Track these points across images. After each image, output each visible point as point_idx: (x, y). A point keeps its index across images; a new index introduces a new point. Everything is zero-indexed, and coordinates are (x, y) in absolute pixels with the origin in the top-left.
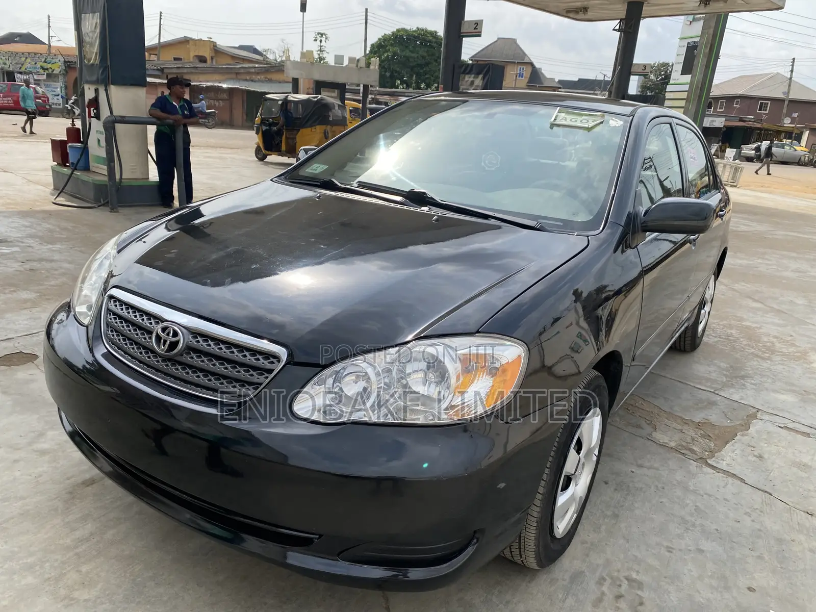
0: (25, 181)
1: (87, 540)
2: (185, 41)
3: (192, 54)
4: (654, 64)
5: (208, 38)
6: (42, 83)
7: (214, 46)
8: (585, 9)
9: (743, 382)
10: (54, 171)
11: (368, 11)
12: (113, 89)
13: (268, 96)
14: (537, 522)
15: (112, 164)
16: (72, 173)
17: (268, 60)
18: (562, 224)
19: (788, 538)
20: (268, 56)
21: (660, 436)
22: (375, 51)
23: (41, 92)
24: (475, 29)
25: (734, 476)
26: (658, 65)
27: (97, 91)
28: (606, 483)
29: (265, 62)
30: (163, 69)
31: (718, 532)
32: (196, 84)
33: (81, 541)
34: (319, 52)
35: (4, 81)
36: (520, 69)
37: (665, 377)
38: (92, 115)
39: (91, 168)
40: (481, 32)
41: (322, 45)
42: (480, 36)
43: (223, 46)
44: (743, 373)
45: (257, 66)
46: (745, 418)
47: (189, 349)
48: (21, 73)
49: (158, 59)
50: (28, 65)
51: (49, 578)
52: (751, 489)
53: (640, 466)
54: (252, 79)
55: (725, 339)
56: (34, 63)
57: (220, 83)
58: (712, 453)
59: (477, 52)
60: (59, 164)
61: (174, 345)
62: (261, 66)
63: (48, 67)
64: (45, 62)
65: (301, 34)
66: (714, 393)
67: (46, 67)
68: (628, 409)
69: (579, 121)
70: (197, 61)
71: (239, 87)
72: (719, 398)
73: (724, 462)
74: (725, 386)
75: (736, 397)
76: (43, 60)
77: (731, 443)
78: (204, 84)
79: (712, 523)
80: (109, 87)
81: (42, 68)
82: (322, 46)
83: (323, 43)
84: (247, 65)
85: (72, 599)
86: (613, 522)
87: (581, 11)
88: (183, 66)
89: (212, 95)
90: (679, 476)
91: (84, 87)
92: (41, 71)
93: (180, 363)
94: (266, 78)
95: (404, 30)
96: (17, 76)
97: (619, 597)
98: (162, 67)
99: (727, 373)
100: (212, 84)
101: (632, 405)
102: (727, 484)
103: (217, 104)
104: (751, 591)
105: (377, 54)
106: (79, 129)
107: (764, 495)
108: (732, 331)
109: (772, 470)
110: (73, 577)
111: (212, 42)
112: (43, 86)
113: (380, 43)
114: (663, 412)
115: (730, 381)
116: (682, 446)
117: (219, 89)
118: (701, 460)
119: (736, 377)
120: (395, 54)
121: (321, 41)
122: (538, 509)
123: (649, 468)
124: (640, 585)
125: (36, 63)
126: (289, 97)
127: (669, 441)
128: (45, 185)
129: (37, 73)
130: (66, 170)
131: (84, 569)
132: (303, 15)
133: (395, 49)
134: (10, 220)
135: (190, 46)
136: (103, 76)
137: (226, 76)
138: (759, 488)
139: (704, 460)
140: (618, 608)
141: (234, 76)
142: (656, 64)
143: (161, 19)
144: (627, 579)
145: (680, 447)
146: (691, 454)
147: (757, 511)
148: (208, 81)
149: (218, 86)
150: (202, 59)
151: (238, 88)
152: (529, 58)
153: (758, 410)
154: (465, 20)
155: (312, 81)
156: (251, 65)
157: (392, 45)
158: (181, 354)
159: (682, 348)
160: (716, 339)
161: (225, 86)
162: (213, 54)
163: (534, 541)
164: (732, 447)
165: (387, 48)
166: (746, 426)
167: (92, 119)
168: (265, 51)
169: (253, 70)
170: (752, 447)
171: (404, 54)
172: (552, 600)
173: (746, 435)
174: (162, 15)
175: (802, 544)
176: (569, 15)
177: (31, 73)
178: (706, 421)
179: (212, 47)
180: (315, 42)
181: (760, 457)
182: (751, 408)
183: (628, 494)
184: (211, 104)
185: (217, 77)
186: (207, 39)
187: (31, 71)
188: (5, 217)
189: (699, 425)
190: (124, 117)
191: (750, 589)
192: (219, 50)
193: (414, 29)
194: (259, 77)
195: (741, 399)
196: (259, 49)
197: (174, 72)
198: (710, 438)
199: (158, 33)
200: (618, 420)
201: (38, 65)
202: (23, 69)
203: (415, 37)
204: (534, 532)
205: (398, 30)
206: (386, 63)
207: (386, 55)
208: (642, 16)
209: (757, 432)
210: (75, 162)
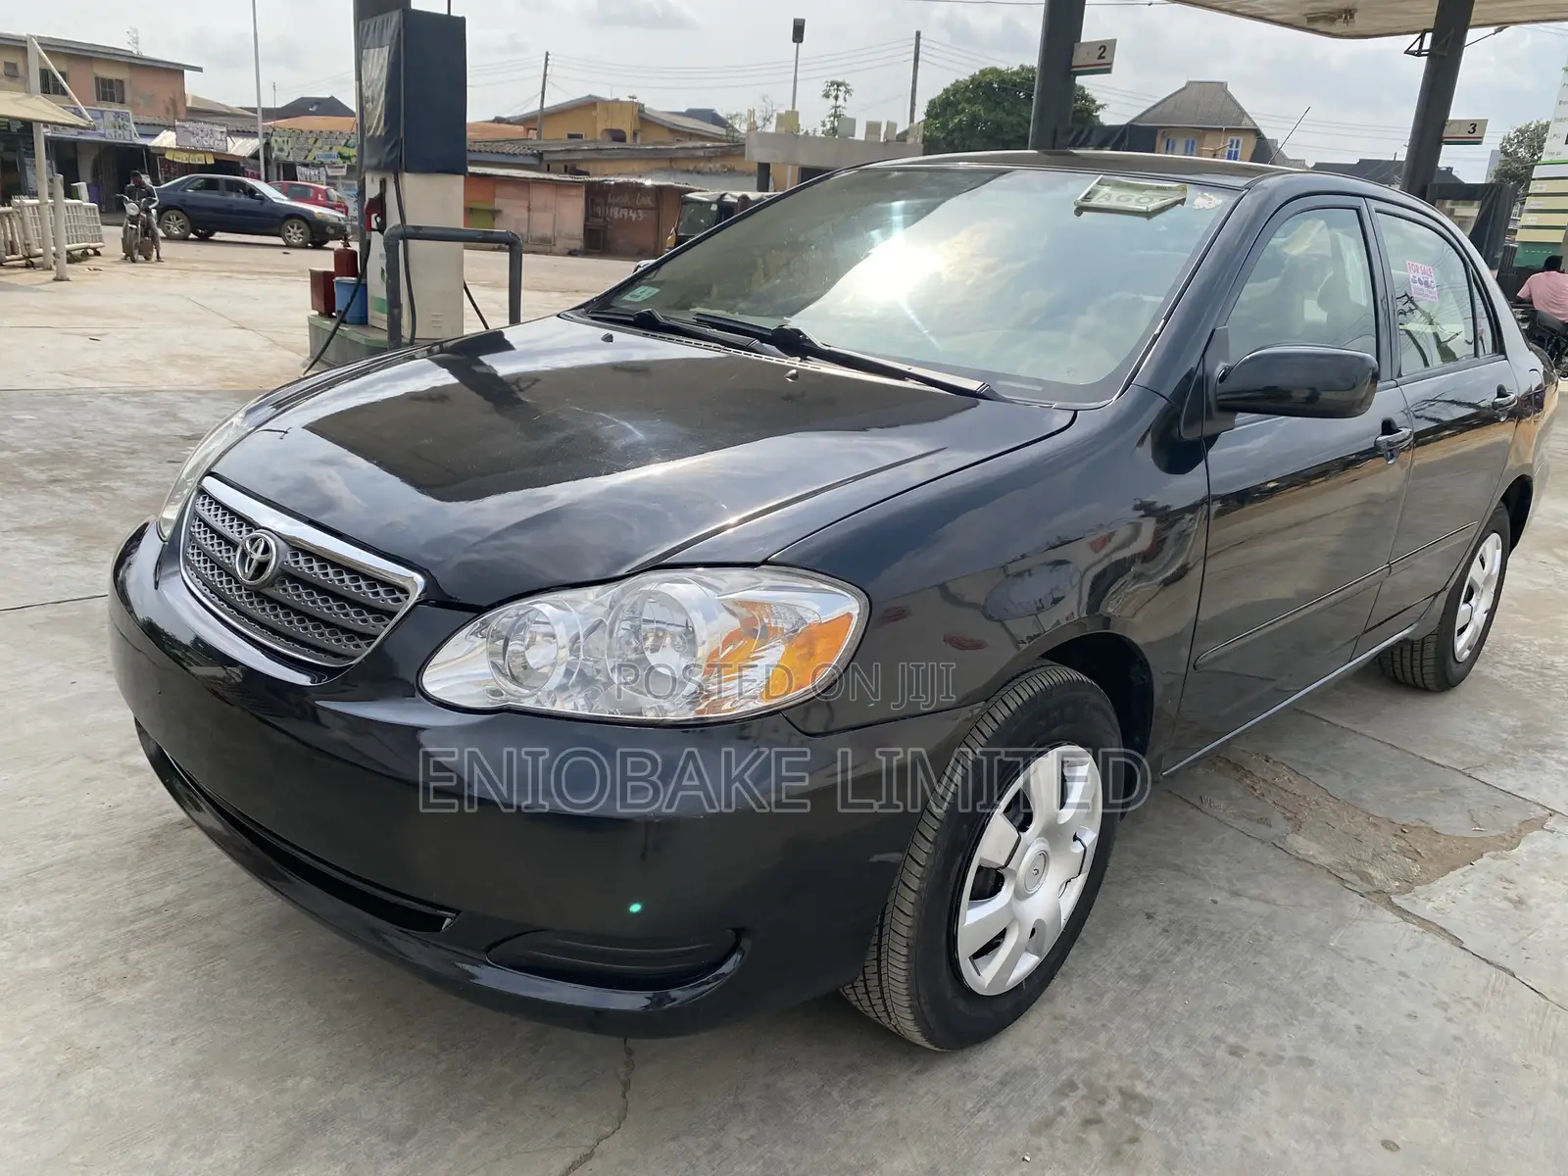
0: (268, 343)
1: (157, 911)
2: (590, 104)
3: (600, 127)
4: (1528, 126)
5: (630, 97)
6: (339, 182)
7: (639, 111)
8: (1348, 13)
9: (1541, 758)
10: (311, 326)
11: (922, 35)
12: (409, 180)
13: (689, 195)
14: (907, 946)
15: (396, 311)
16: (337, 328)
17: (736, 134)
18: (1040, 389)
19: (1516, 1058)
20: (737, 126)
21: (1301, 844)
22: (937, 113)
23: (336, 199)
24: (1100, 57)
25: (1443, 931)
26: (1537, 128)
27: (383, 183)
28: (1149, 916)
29: (729, 138)
30: (542, 154)
31: (1360, 1033)
32: (596, 179)
33: (146, 912)
34: (832, 118)
35: (279, 179)
36: (1232, 141)
37: (1361, 734)
38: (374, 225)
39: (371, 321)
40: (1111, 64)
41: (838, 104)
42: (1108, 71)
43: (656, 112)
44: (1547, 740)
45: (708, 145)
46: (1516, 825)
47: (286, 576)
48: (306, 165)
49: (539, 137)
50: (317, 154)
51: (74, 964)
52: (1469, 960)
53: (1236, 894)
54: (697, 169)
55: (1534, 672)
56: (328, 148)
57: (640, 177)
58: (1409, 884)
59: (1145, 110)
60: (321, 314)
61: (262, 566)
62: (717, 144)
63: (351, 154)
64: (346, 145)
65: (792, 84)
66: (1464, 774)
67: (346, 155)
68: (1253, 787)
69: (1133, 201)
70: (608, 138)
71: (673, 184)
72: (1469, 782)
73: (1430, 904)
74: (1494, 760)
75: (1510, 785)
76: (343, 142)
77: (1458, 872)
78: (613, 180)
79: (1352, 1013)
80: (402, 177)
81: (341, 156)
82: (839, 107)
83: (840, 102)
84: (690, 144)
85: (100, 1000)
86: (1136, 987)
87: (1340, 17)
88: (577, 148)
89: (625, 199)
90: (1312, 920)
91: (364, 179)
92: (339, 160)
93: (271, 600)
94: (724, 167)
95: (994, 71)
96: (300, 169)
97: (1089, 1122)
98: (541, 149)
99: (1511, 737)
100: (626, 180)
101: (1265, 781)
102: (1418, 945)
103: (634, 216)
104: (1390, 1149)
105: (941, 119)
106: (354, 253)
107: (1494, 973)
108: (1556, 660)
109: (1536, 930)
110: (115, 966)
111: (637, 103)
112: (341, 187)
113: (948, 98)
114: (1331, 799)
115: (1509, 753)
116: (1346, 865)
117: (639, 189)
118: (1378, 896)
119: (1526, 747)
120: (974, 119)
121: (836, 98)
122: (908, 922)
123: (1253, 898)
124: (1146, 1106)
125: (331, 148)
126: (726, 196)
127: (1321, 853)
128: (298, 352)
129: (333, 165)
130: (328, 323)
131: (134, 956)
132: (798, 47)
133: (976, 108)
134: (222, 404)
135: (599, 112)
136: (391, 158)
137: (655, 165)
138: (1490, 959)
139: (1385, 895)
140: (1082, 1141)
141: (665, 164)
142: (1533, 126)
143: (546, 65)
144: (1122, 1092)
145: (1340, 867)
146: (1360, 882)
147: (1468, 1004)
148: (620, 174)
149: (637, 183)
150: (618, 136)
151: (672, 186)
152: (1250, 119)
153: (1553, 813)
154: (1082, 41)
155: (797, 168)
156: (699, 144)
157: (969, 101)
158: (271, 583)
159: (1419, 680)
160: (1511, 672)
161: (648, 183)
162: (638, 127)
163: (905, 986)
164: (1462, 878)
165: (960, 107)
166: (1511, 840)
167: (373, 233)
168: (731, 118)
169: (701, 153)
170: (1507, 881)
171: (992, 116)
172: (949, 1110)
173: (1504, 859)
174: (549, 57)
175: (1545, 1074)
176: (1317, 26)
177: (322, 165)
178: (1423, 824)
179: (636, 112)
180: (825, 99)
181: (1519, 903)
182: (1539, 808)
183: (1188, 942)
184: (623, 215)
185: (636, 166)
186: (629, 100)
187: (322, 163)
188: (215, 399)
189: (1402, 831)
190: (420, 228)
191: (1389, 1145)
192: (648, 118)
193: (1016, 68)
194: (711, 166)
195: (1521, 790)
196: (722, 114)
197: (561, 158)
198: (1417, 857)
199: (540, 90)
200: (1223, 805)
201: (335, 152)
202: (310, 159)
203: (1015, 85)
204: (903, 966)
205: (983, 73)
206: (956, 135)
207: (956, 121)
208: (1471, 23)
209: (1533, 853)
210: (343, 309)
